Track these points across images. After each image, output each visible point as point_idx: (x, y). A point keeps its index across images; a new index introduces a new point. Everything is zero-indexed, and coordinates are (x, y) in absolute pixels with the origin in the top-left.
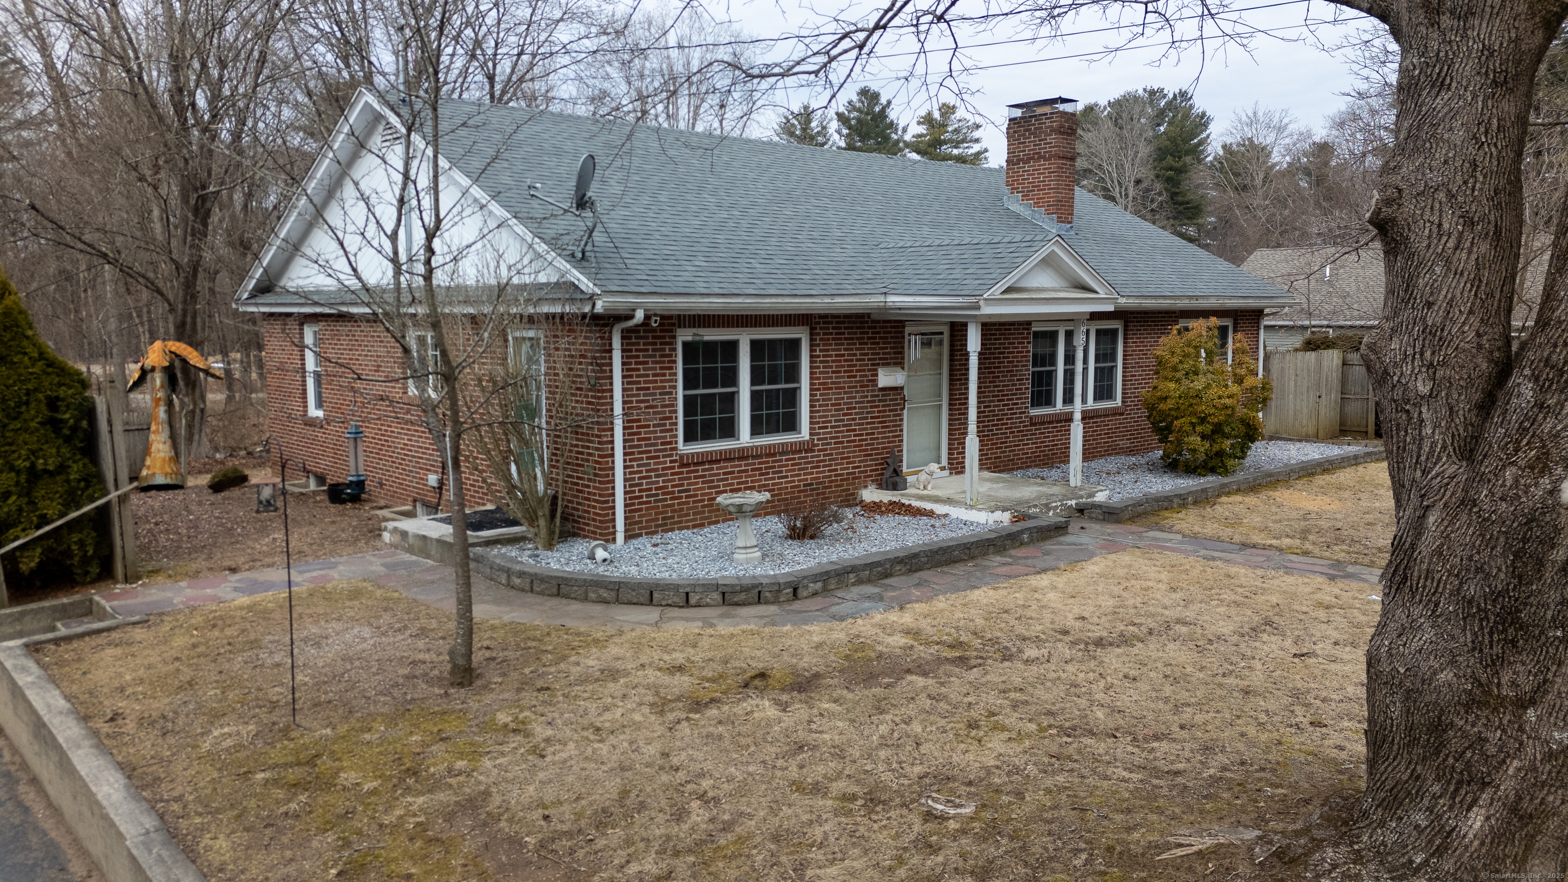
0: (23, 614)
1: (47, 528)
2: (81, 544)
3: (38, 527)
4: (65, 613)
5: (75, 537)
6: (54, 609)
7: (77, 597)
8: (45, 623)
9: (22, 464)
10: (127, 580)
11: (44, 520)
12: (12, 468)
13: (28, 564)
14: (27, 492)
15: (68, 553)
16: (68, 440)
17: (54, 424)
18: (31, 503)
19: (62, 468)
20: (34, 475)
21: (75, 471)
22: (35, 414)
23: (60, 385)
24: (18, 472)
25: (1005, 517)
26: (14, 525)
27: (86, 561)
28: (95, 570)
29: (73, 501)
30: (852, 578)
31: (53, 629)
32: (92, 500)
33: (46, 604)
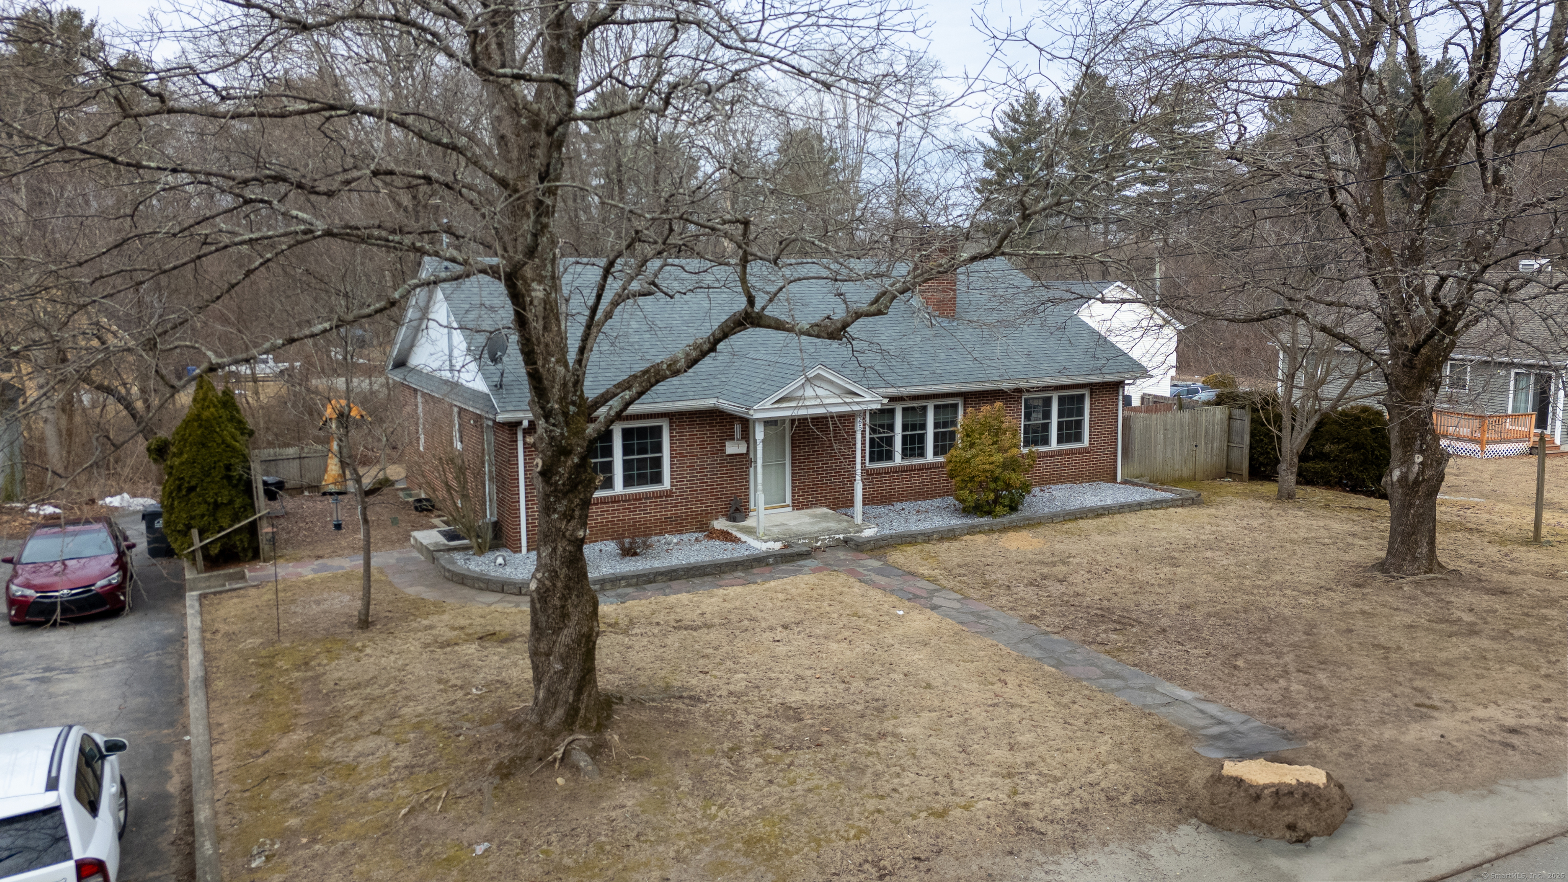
0: (210, 577)
1: (223, 533)
2: (241, 541)
3: (219, 532)
4: (231, 578)
5: (238, 538)
6: (225, 575)
7: (237, 569)
8: (221, 582)
9: (211, 500)
10: (265, 561)
11: (222, 529)
12: (206, 502)
13: (215, 551)
14: (213, 514)
15: (234, 546)
16: (235, 486)
17: (229, 478)
18: (215, 520)
19: (231, 502)
20: (217, 506)
21: (238, 503)
22: (217, 475)
23: (232, 457)
24: (209, 504)
25: (778, 546)
26: (208, 530)
27: (244, 550)
28: (250, 554)
29: (236, 519)
30: (623, 583)
31: (224, 585)
32: (247, 518)
33: (222, 572)
